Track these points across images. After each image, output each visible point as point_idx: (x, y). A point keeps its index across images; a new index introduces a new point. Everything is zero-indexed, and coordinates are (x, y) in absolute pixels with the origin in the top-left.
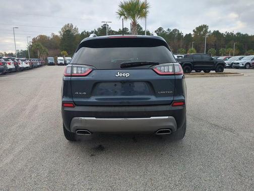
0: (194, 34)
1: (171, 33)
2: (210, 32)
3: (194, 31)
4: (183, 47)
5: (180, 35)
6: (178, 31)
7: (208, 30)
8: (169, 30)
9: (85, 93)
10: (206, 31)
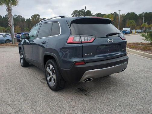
0: (32, 19)
1: (17, 17)
2: (41, 18)
3: (32, 17)
4: (26, 27)
5: (23, 19)
6: (21, 16)
7: (40, 17)
8: (15, 15)
9: (92, 54)
10: (39, 18)
